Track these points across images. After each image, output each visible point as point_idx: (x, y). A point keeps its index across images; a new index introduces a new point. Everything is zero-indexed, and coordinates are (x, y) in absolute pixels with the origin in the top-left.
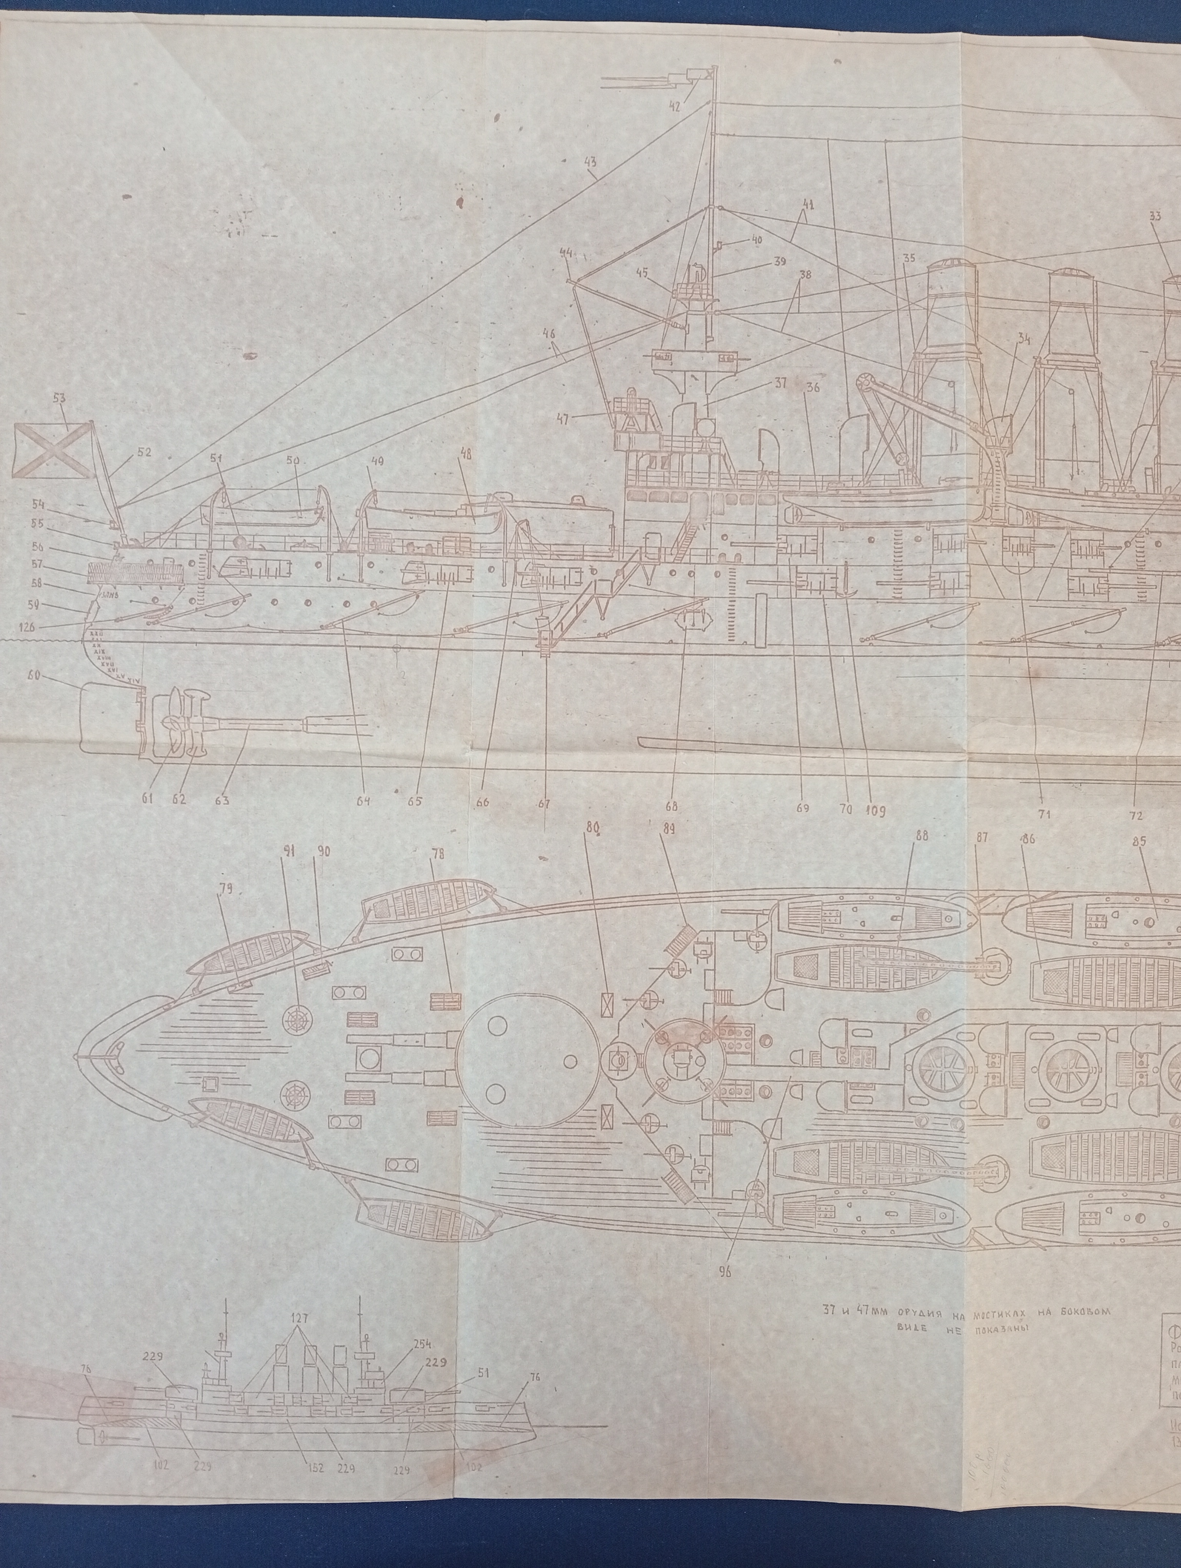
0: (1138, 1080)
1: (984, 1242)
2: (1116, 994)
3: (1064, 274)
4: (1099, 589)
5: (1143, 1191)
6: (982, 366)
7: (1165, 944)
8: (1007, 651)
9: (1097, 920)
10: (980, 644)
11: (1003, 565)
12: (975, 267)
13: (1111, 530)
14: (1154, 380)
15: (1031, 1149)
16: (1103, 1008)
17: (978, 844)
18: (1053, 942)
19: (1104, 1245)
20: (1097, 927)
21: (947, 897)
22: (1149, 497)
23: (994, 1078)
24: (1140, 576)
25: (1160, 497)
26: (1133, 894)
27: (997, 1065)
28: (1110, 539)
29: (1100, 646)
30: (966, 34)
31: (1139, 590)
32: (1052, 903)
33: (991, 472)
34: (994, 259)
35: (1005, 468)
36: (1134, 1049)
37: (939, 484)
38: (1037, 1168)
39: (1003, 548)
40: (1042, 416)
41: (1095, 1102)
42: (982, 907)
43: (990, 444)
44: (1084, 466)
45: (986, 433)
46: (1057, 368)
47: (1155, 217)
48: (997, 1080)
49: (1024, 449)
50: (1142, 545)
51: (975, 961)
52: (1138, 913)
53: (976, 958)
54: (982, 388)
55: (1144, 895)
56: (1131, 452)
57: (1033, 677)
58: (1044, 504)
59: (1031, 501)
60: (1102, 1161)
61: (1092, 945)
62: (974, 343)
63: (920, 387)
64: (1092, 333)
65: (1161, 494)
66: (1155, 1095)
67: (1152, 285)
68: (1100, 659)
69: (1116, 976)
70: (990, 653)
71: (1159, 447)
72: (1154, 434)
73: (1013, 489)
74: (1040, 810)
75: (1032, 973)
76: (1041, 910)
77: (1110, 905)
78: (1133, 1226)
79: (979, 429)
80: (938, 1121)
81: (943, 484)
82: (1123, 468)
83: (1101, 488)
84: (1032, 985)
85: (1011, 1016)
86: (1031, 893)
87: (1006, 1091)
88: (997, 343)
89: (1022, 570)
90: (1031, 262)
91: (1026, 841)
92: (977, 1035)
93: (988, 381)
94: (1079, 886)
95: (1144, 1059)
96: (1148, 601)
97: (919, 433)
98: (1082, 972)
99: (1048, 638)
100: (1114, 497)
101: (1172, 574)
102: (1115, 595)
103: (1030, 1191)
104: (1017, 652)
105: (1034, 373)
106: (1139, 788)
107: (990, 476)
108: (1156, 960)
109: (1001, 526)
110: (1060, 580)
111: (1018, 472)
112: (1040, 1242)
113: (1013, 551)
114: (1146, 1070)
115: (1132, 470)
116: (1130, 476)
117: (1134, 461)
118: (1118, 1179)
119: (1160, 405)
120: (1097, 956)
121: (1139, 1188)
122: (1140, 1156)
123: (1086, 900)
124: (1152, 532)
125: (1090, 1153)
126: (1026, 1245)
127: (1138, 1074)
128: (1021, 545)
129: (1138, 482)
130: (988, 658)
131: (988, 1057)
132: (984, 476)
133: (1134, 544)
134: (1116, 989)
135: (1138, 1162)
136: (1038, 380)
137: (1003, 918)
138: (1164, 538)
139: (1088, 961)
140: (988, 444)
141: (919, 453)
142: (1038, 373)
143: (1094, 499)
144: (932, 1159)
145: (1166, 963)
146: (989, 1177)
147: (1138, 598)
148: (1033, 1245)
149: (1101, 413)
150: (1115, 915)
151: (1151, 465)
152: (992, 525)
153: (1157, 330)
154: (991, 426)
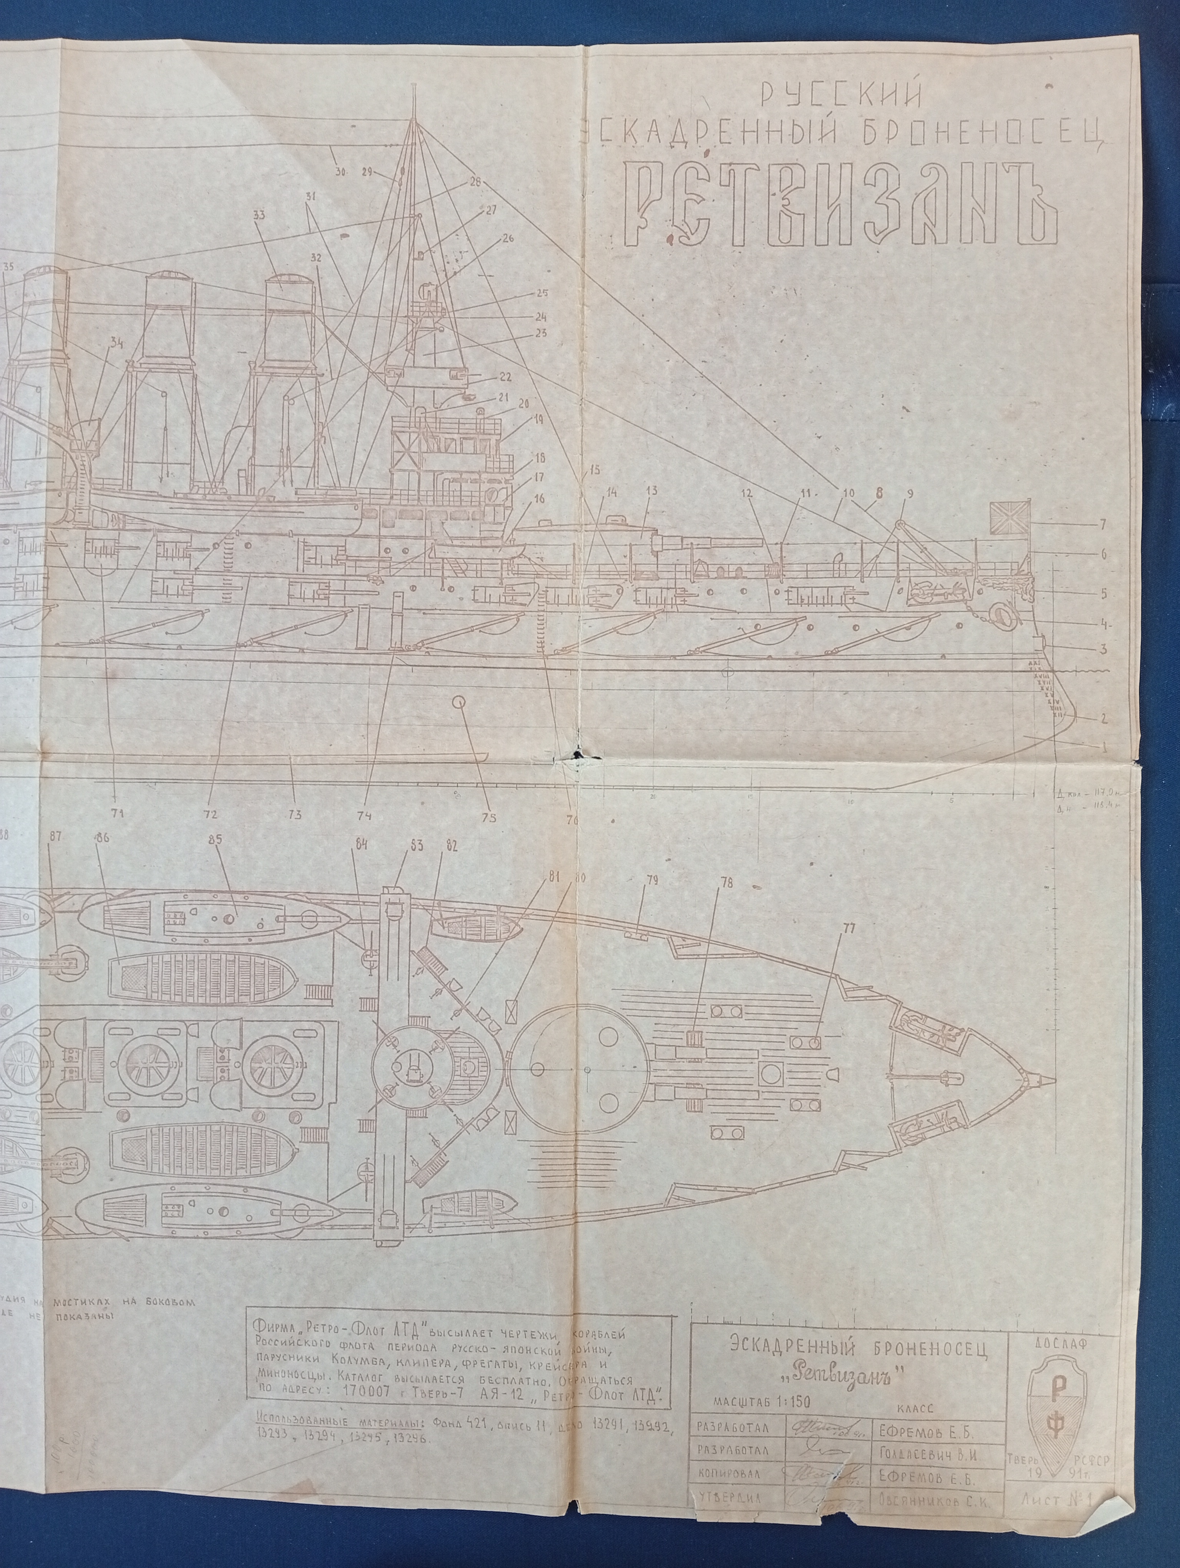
0: (220, 1074)
1: (63, 1231)
2: (196, 990)
3: (162, 277)
4: (183, 590)
5: (226, 1185)
6: (69, 371)
7: (245, 940)
8: (85, 652)
9: (175, 917)
10: (57, 645)
11: (85, 567)
12: (67, 273)
13: (200, 532)
14: (252, 381)
15: (111, 1142)
16: (183, 1004)
17: (51, 842)
18: (131, 939)
19: (188, 1238)
20: (175, 924)
21: (24, 895)
22: (241, 498)
23: (71, 1072)
24: (226, 578)
25: (253, 498)
26: (211, 892)
27: (75, 1060)
28: (197, 541)
29: (180, 647)
30: (68, 40)
31: (224, 592)
32: (129, 900)
33: (75, 475)
34: (88, 264)
35: (91, 471)
36: (215, 1044)
37: (26, 487)
38: (118, 1161)
39: (85, 550)
40: (132, 419)
41: (175, 1097)
42: (56, 905)
43: (75, 447)
44: (173, 469)
45: (70, 437)
46: (150, 370)
47: (259, 216)
48: (75, 1074)
49: (112, 453)
50: (231, 546)
51: (49, 958)
52: (216, 910)
53: (51, 956)
54: (68, 393)
55: (222, 892)
56: (224, 453)
57: (109, 677)
58: (128, 506)
59: (117, 503)
60: (184, 1155)
61: (171, 942)
62: (62, 348)
63: (13, 392)
64: (188, 335)
65: (254, 495)
66: (236, 1090)
67: (254, 285)
68: (179, 660)
69: (196, 972)
70: (67, 654)
71: (254, 448)
72: (249, 435)
73: (98, 492)
74: (112, 810)
75: (110, 969)
76: (118, 907)
77: (188, 903)
78: (215, 1220)
79: (63, 433)
80: (20, 1114)
81: (29, 487)
82: (215, 469)
83: (191, 490)
84: (110, 981)
85: (89, 1012)
86: (107, 891)
87: (85, 1086)
88: (87, 348)
89: (105, 572)
90: (128, 266)
91: (100, 839)
92: (52, 1031)
93: (75, 386)
94: (155, 883)
95: (226, 1054)
96: (233, 602)
97: (11, 438)
98: (161, 967)
99: (127, 640)
100: (205, 499)
101: (260, 575)
102: (198, 597)
103: (111, 1183)
104: (95, 653)
105: (125, 376)
106: (215, 787)
107: (74, 480)
108: (237, 956)
109: (84, 529)
110: (144, 582)
111: (105, 475)
112: (123, 1233)
113: (96, 554)
114: (227, 1064)
115: (224, 472)
116: (223, 478)
117: (226, 463)
118: (202, 1172)
119: (257, 405)
120: (176, 953)
121: (222, 1182)
122: (223, 1151)
123: (164, 897)
124: (242, 534)
125: (172, 1147)
126: (108, 1236)
127: (219, 1069)
128: (105, 547)
129: (230, 484)
130: (64, 659)
131: (64, 1051)
132: (68, 479)
133: (222, 545)
134: (196, 984)
135: (221, 1156)
136: (130, 383)
137: (79, 915)
138: (255, 540)
139: (167, 958)
140: (73, 448)
141: (10, 458)
142: (130, 376)
143: (183, 501)
144: (15, 1151)
145: (247, 959)
146: (68, 1169)
147: (222, 600)
148: (116, 1236)
149: (194, 415)
150: (194, 912)
151: (245, 466)
152: (74, 528)
153: (257, 330)
154: (77, 430)
